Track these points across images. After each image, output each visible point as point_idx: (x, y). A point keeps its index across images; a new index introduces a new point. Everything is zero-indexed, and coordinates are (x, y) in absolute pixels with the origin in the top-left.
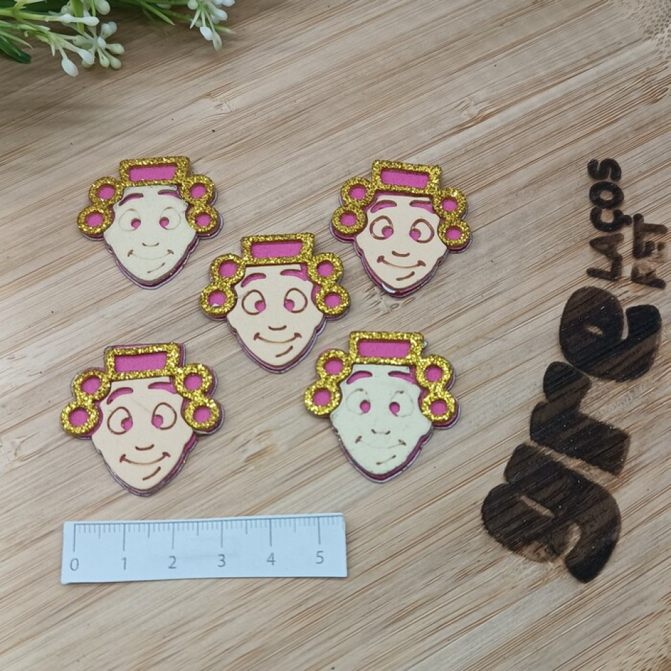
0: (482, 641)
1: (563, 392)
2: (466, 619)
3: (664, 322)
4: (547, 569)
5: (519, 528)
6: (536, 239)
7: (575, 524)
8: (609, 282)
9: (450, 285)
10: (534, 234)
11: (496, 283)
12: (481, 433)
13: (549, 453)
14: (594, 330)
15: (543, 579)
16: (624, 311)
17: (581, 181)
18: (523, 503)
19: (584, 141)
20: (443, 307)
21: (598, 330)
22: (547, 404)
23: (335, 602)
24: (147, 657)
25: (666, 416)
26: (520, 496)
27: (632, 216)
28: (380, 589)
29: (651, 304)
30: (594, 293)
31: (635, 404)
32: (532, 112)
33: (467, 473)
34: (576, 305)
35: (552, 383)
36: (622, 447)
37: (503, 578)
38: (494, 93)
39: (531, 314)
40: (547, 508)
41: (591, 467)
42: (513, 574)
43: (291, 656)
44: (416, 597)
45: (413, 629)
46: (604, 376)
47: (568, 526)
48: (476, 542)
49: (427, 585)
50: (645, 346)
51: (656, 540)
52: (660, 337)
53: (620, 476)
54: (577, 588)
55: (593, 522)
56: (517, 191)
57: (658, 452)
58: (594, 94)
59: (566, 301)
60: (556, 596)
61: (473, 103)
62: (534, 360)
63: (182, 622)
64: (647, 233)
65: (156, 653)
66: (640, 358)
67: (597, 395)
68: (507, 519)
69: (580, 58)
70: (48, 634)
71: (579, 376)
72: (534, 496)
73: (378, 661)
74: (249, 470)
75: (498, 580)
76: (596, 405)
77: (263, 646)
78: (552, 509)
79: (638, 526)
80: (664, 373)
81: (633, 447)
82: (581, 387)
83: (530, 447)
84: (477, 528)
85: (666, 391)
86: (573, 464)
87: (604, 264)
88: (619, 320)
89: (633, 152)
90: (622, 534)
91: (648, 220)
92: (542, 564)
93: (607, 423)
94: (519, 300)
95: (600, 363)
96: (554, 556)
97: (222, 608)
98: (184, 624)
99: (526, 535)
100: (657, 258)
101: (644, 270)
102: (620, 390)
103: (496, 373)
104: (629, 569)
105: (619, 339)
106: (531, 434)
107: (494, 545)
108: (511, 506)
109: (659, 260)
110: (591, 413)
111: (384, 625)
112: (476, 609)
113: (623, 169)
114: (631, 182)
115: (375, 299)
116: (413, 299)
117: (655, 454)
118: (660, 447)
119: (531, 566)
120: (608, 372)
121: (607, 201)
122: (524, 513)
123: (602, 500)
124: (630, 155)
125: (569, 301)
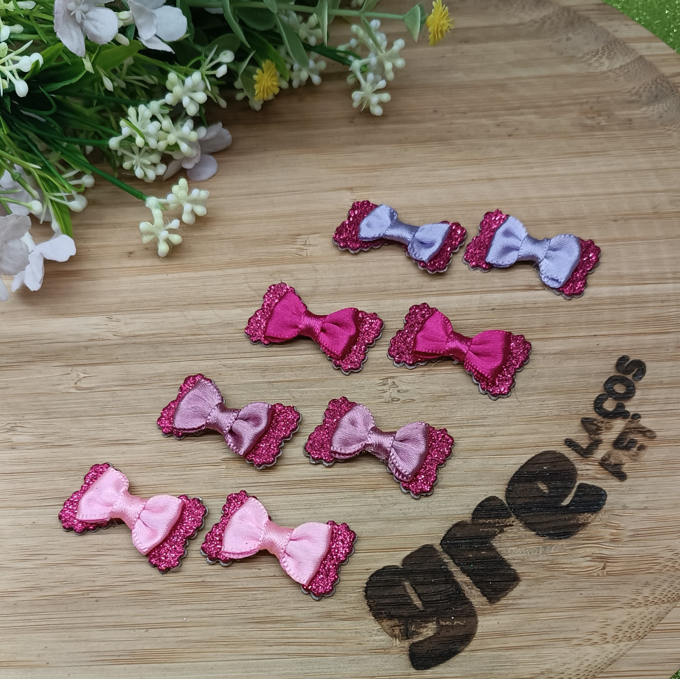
0: (313, 668)
2: (310, 648)
3: (606, 507)
4: (393, 644)
5: (391, 604)
7: (434, 623)
8: (579, 456)
9: (449, 403)
11: (485, 418)
12: (404, 521)
13: (447, 561)
14: (543, 487)
15: (385, 649)
16: (577, 484)
17: (607, 367)
18: (405, 591)
19: (628, 338)
20: (432, 416)
21: (547, 488)
22: (469, 524)
23: (225, 587)
25: (562, 580)
26: (406, 581)
27: (631, 414)
28: (262, 594)
29: (604, 489)
30: (562, 457)
31: (541, 558)
32: (597, 299)
34: (541, 461)
35: (482, 511)
36: (510, 585)
37: (356, 633)
39: (498, 452)
40: (420, 598)
41: (474, 587)
42: (364, 634)
43: (173, 608)
44: (284, 613)
45: (268, 634)
46: (529, 526)
48: (351, 597)
49: (297, 609)
50: (578, 518)
51: (493, 668)
52: (595, 517)
53: (494, 606)
54: (407, 670)
55: (451, 629)
56: (547, 354)
57: (537, 603)
58: (660, 304)
59: (533, 455)
60: (387, 667)
62: (479, 488)
64: (636, 432)
66: (566, 527)
67: (514, 537)
68: (386, 593)
69: (666, 271)
71: (511, 516)
72: (416, 587)
73: (230, 643)
74: (221, 467)
75: (352, 633)
76: (508, 544)
77: (158, 591)
78: (424, 603)
79: (484, 650)
80: (581, 546)
81: (517, 591)
82: (504, 524)
83: (435, 549)
84: (359, 587)
85: (574, 560)
86: (461, 578)
87: (583, 440)
89: (664, 364)
90: (467, 649)
91: (645, 422)
92: (392, 639)
93: (509, 562)
94: (496, 437)
95: (532, 514)
96: (404, 638)
99: (393, 612)
100: (633, 455)
101: (615, 459)
102: (536, 542)
103: (443, 483)
105: (559, 503)
106: (442, 540)
108: (395, 586)
109: (634, 458)
110: (500, 548)
111: (250, 621)
112: (322, 644)
113: (648, 372)
114: (648, 386)
115: (384, 388)
116: (413, 400)
117: (534, 604)
118: (541, 600)
119: (382, 635)
120: (534, 523)
121: (617, 393)
122: (400, 596)
123: (468, 616)
124: (660, 364)
125: (535, 456)
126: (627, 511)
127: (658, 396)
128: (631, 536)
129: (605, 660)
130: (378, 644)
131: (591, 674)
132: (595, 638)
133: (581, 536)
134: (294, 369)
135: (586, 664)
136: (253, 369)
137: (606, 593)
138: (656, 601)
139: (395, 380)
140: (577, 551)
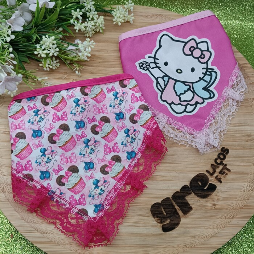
0: (136, 230)
1: (185, 192)
3: (216, 190)
4: (158, 225)
5: (157, 213)
8: (210, 175)
9: (175, 157)
11: (185, 162)
12: (162, 190)
13: (173, 202)
14: (200, 183)
15: (156, 226)
16: (209, 183)
18: (161, 209)
22: (179, 192)
25: (204, 210)
26: (162, 207)
27: (224, 164)
29: (216, 185)
30: (205, 176)
31: (198, 204)
33: (154, 196)
34: (199, 176)
35: (183, 189)
36: (190, 210)
37: (148, 221)
39: (188, 172)
40: (165, 212)
41: (180, 210)
42: (150, 221)
47: (168, 219)
48: (147, 211)
50: (209, 193)
52: (213, 193)
53: (185, 216)
54: (161, 232)
55: (173, 221)
58: (234, 133)
59: (197, 174)
60: (156, 231)
62: (182, 182)
64: (225, 169)
66: (206, 195)
67: (191, 197)
68: (156, 210)
71: (190, 191)
72: (165, 209)
76: (190, 199)
78: (166, 214)
79: (182, 228)
81: (192, 212)
82: (189, 193)
83: (170, 199)
84: (149, 208)
85: (207, 205)
86: (177, 207)
87: (211, 171)
88: (206, 184)
89: (234, 150)
90: (178, 227)
91: (227, 167)
92: (158, 223)
93: (190, 204)
94: (188, 168)
95: (196, 191)
96: (161, 223)
99: (158, 215)
100: (224, 176)
101: (219, 177)
102: (197, 199)
103: (173, 180)
104: (175, 235)
105: (203, 188)
106: (172, 196)
107: (150, 213)
108: (159, 208)
110: (187, 200)
113: (229, 153)
114: (229, 157)
117: (196, 216)
118: (198, 215)
119: (155, 222)
120: (197, 193)
121: (221, 158)
122: (160, 211)
123: (178, 218)
124: (233, 150)
125: (198, 174)
127: (232, 160)
128: (222, 199)
129: (214, 233)
130: (154, 224)
131: (210, 237)
132: (211, 227)
133: (209, 198)
135: (209, 234)
137: (215, 214)
138: (228, 218)
140: (208, 202)
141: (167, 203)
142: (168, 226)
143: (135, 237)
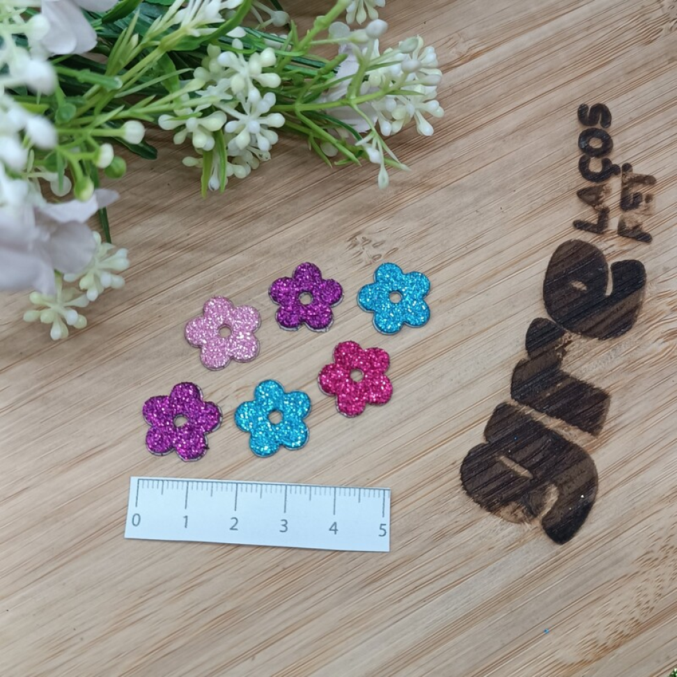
0: (458, 602)
1: (545, 350)
2: (442, 580)
3: (649, 278)
4: (524, 530)
5: (498, 488)
6: (523, 188)
7: (553, 485)
8: (595, 235)
9: (434, 236)
10: (520, 184)
11: (481, 235)
12: (461, 391)
13: (529, 412)
14: (578, 285)
15: (519, 540)
16: (609, 267)
17: (571, 126)
18: (502, 462)
19: (574, 84)
20: (425, 258)
21: (583, 285)
22: (528, 361)
23: (312, 563)
24: (124, 617)
25: (648, 375)
26: (499, 456)
27: (621, 166)
29: (637, 259)
30: (579, 246)
31: (617, 363)
32: (522, 52)
33: (446, 433)
34: (561, 258)
35: (534, 340)
36: (602, 406)
37: (480, 539)
38: (484, 29)
39: (515, 267)
40: (524, 467)
41: (570, 427)
42: (490, 536)
44: (393, 557)
45: (390, 590)
46: (588, 333)
47: (546, 486)
48: (453, 502)
49: (404, 546)
50: (628, 303)
51: (635, 500)
52: (644, 294)
53: (600, 437)
54: (553, 549)
55: (571, 483)
56: (505, 136)
57: (638, 413)
58: (586, 33)
59: (551, 255)
60: (532, 557)
61: (462, 39)
62: (518, 317)
63: (158, 582)
64: (635, 184)
65: (133, 612)
66: (622, 316)
67: (579, 353)
68: (486, 478)
70: (23, 594)
71: (563, 333)
72: (513, 457)
73: (355, 621)
75: (475, 541)
76: (578, 363)
77: (240, 606)
78: (530, 469)
79: (614, 488)
80: (647, 331)
81: (614, 407)
82: (563, 344)
83: (510, 406)
84: (455, 488)
85: (648, 350)
86: (553, 423)
87: (591, 216)
88: (604, 274)
89: (624, 97)
90: (599, 495)
91: (638, 170)
92: (519, 525)
93: (589, 382)
94: (504, 252)
95: (585, 318)
96: (531, 517)
97: (199, 568)
98: (160, 584)
99: (505, 495)
100: (645, 210)
101: (631, 222)
102: (603, 348)
103: (478, 329)
104: (605, 530)
105: (602, 296)
106: (511, 393)
107: (472, 505)
108: (490, 466)
109: (647, 213)
110: (572, 371)
111: (361, 586)
112: (452, 570)
113: (613, 115)
114: (623, 128)
115: (357, 249)
116: (396, 250)
118: (640, 407)
119: (508, 527)
120: (590, 329)
121: (596, 149)
122: (502, 474)
123: (580, 461)
124: (621, 99)
125: (554, 255)
126: (670, 273)
127: (636, 136)
130: (509, 538)
133: (642, 320)
134: (244, 272)
136: (197, 293)
139: (364, 235)
140: (645, 337)
141: (510, 431)
142: (561, 511)
143: (472, 630)
